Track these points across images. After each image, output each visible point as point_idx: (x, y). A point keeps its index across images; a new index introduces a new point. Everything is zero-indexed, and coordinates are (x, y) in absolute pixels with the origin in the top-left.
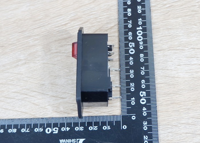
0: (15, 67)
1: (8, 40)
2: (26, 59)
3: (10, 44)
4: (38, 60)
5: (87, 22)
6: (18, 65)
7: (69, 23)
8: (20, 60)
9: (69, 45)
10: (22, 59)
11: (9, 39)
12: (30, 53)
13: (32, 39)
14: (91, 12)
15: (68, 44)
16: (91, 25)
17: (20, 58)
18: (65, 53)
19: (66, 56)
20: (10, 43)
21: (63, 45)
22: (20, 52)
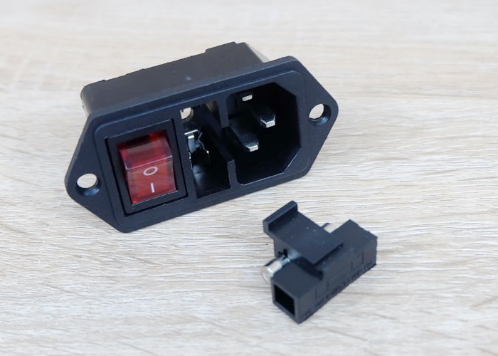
0: (165, 335)
1: (173, 247)
2: (215, 320)
3: (174, 263)
4: (259, 337)
5: (463, 263)
6: (178, 333)
7: (398, 251)
8: (193, 320)
9: (385, 317)
10: (199, 316)
11: (176, 246)
12: (236, 307)
14: (483, 238)
16: (476, 275)
17: (196, 314)
18: (365, 340)
19: (365, 350)
20: (176, 258)
21: (364, 313)
22: (200, 294)
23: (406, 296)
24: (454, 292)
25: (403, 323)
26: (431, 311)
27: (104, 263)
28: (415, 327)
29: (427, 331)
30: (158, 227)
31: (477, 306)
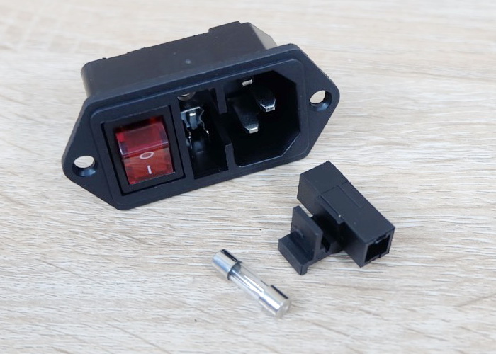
0: (154, 320)
1: (169, 228)
2: (203, 306)
3: (168, 244)
5: (452, 259)
6: (167, 318)
8: (182, 305)
9: (369, 313)
10: (188, 301)
11: (171, 227)
12: (225, 294)
13: (247, 251)
14: (475, 235)
15: (366, 308)
16: (464, 273)
17: (185, 299)
18: (348, 336)
19: (347, 346)
20: (171, 239)
21: (350, 307)
22: (191, 279)
23: (393, 292)
24: (440, 290)
25: (387, 320)
26: (415, 308)
27: (100, 241)
28: (398, 324)
29: (409, 329)
30: (156, 206)
31: (460, 306)
